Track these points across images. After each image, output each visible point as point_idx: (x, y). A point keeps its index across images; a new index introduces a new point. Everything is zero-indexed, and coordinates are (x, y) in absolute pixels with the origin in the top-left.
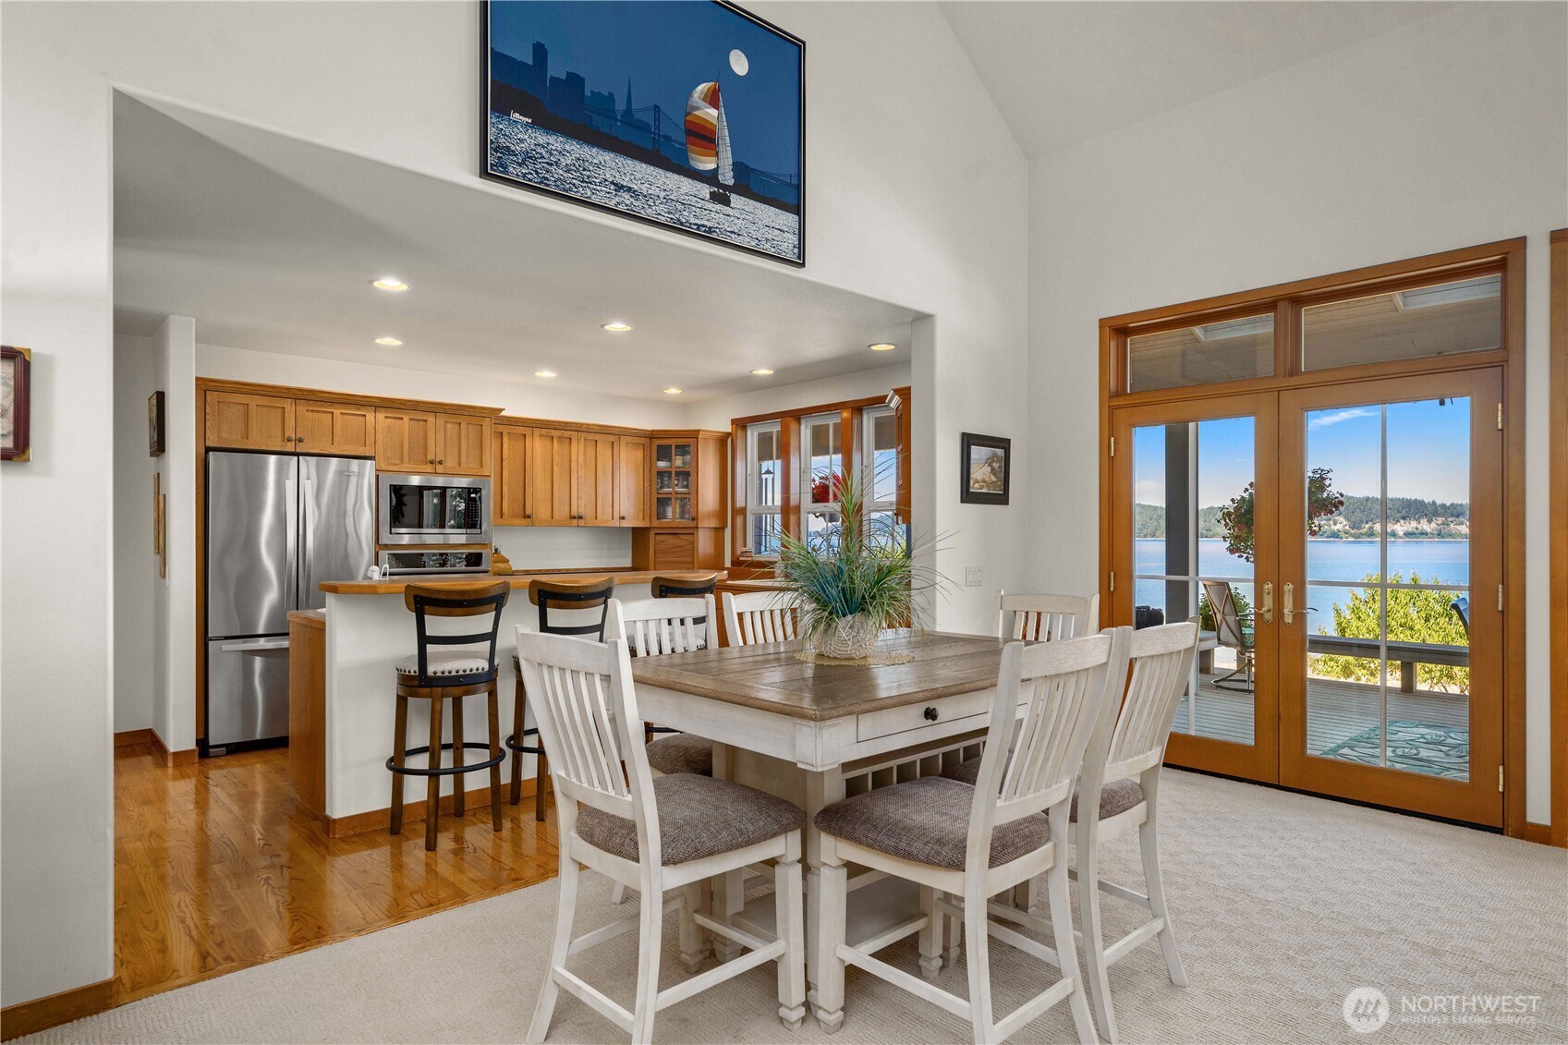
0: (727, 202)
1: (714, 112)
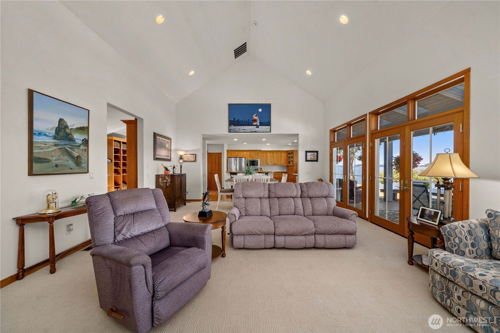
0: (258, 127)
1: (256, 117)
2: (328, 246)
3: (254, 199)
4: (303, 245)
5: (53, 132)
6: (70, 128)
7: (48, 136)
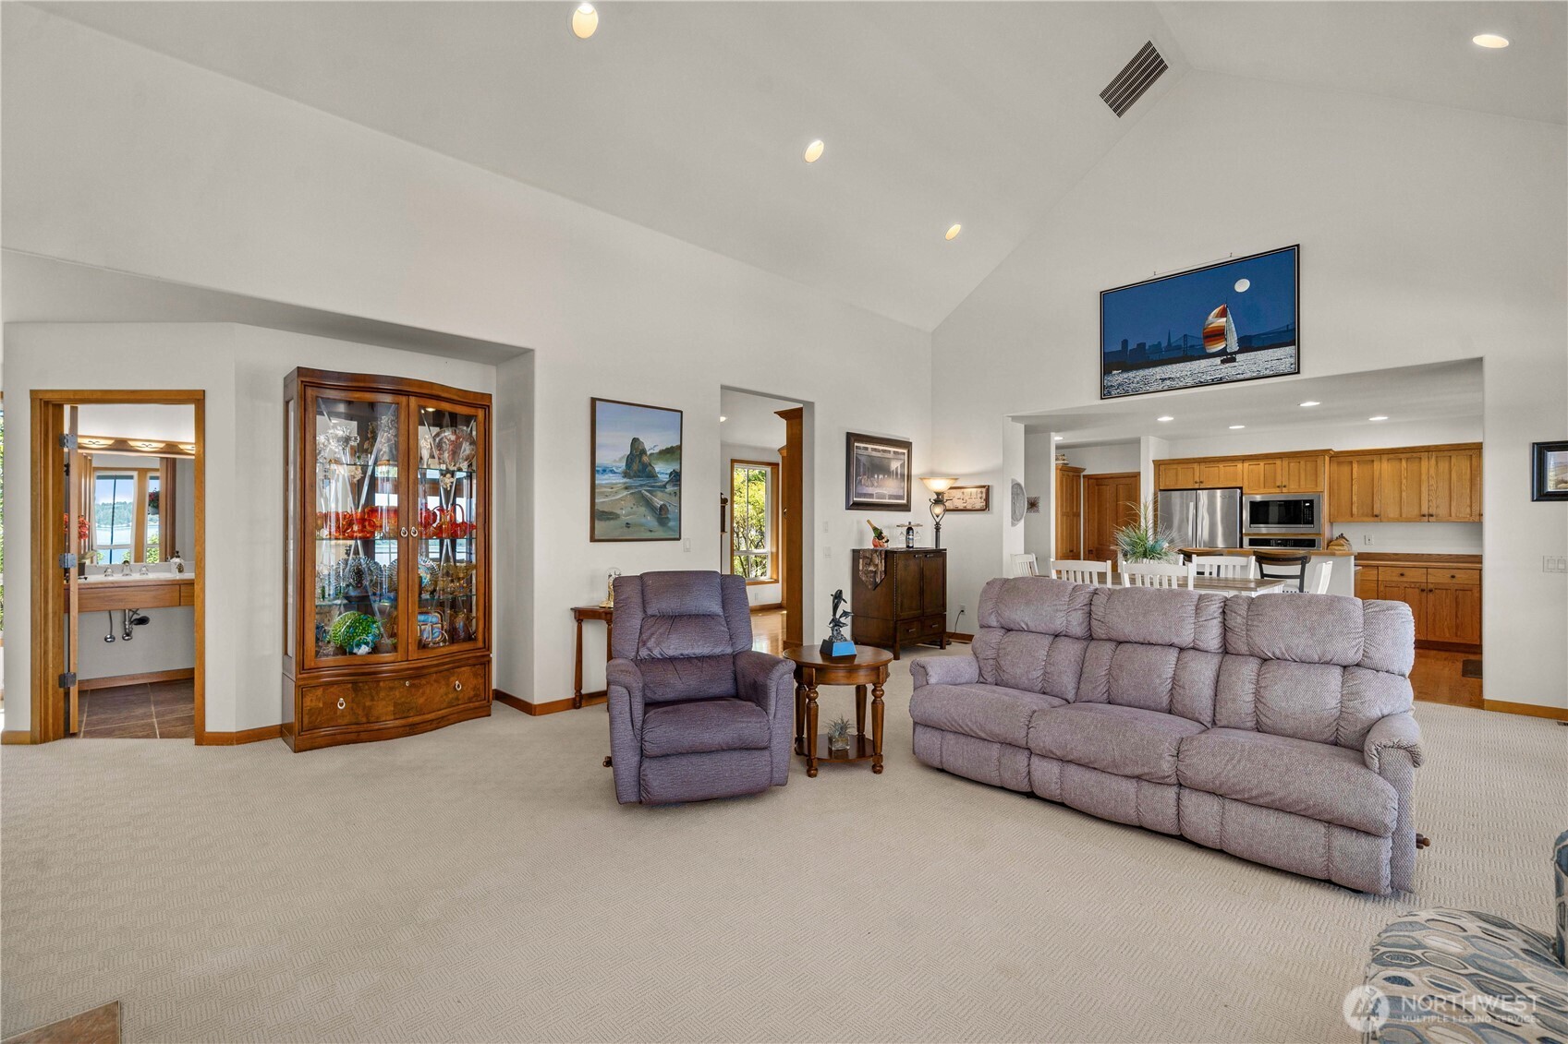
0: (1234, 360)
1: (1224, 319)
2: (1232, 847)
3: (1031, 636)
4: (1129, 813)
5: (623, 464)
6: (648, 453)
7: (615, 473)
